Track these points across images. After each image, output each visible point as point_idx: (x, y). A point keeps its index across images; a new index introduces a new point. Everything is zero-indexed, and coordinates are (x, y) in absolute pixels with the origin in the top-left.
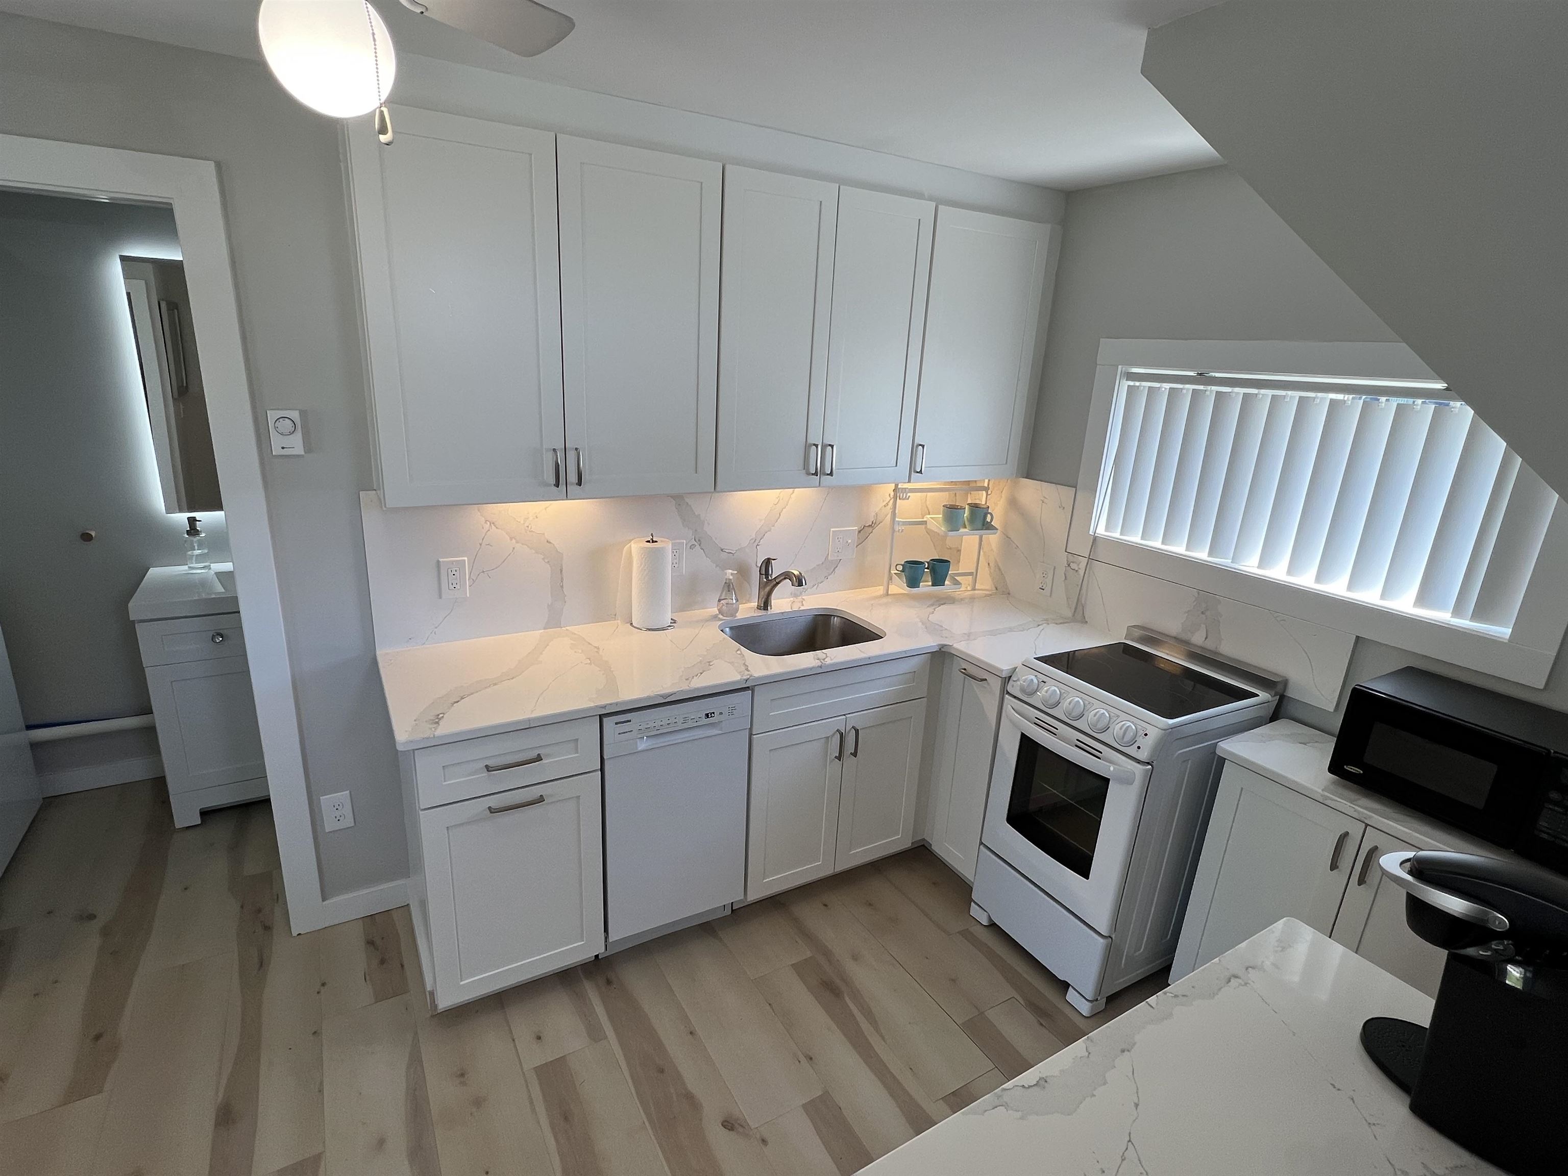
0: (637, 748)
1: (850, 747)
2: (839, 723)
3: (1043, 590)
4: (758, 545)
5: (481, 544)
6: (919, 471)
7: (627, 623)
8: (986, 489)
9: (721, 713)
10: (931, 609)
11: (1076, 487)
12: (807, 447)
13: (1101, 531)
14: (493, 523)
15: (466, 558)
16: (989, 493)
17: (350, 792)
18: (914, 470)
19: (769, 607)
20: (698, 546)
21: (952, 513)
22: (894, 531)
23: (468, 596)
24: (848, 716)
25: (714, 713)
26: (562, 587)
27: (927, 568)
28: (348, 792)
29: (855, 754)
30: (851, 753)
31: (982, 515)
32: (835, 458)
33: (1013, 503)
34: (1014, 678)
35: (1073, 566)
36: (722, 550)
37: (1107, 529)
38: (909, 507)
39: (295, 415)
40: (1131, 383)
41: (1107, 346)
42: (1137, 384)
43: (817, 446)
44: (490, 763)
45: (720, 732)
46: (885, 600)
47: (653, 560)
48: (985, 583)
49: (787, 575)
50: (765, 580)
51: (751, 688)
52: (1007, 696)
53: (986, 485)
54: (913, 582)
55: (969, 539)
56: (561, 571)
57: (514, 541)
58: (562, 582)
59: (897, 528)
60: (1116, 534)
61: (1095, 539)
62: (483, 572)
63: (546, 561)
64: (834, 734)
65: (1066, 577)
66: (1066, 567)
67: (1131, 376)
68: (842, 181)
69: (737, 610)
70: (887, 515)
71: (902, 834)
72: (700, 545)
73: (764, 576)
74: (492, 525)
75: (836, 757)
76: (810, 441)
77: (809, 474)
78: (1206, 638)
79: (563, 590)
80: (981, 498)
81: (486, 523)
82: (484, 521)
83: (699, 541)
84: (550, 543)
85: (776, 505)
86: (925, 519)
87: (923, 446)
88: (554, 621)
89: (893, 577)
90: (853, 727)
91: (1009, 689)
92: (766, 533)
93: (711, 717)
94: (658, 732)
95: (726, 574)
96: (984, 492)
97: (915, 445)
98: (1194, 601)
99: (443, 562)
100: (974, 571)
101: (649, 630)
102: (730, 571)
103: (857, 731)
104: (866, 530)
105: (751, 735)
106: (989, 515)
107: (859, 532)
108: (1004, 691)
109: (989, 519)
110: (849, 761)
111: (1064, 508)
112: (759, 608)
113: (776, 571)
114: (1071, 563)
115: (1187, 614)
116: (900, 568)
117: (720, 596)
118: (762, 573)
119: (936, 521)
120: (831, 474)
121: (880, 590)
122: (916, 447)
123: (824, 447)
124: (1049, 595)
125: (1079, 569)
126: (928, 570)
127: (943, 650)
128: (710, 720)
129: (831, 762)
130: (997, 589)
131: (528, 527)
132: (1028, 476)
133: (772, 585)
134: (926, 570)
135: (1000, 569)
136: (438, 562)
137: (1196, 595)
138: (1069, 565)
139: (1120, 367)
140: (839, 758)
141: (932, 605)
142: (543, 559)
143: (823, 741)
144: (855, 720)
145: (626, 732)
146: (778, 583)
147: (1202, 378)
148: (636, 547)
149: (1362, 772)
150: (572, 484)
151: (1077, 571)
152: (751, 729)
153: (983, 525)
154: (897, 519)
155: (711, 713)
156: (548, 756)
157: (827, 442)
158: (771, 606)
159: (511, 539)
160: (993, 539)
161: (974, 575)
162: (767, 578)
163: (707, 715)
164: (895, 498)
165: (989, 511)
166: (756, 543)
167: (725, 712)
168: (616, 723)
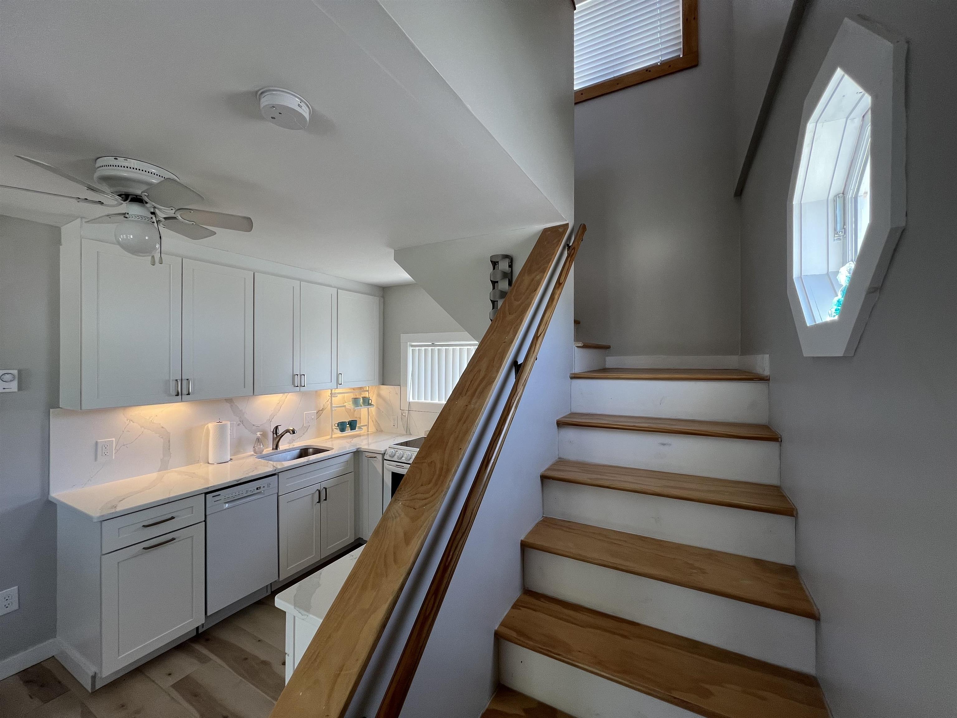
0: (223, 508)
1: (323, 497)
2: (318, 487)
3: (395, 426)
4: (271, 422)
5: (123, 431)
6: (340, 383)
7: (206, 463)
8: (368, 391)
9: (264, 487)
10: (351, 439)
11: (400, 386)
12: (294, 376)
13: (411, 400)
14: (132, 421)
15: (114, 439)
16: (369, 392)
17: (18, 587)
18: (338, 384)
19: (278, 448)
20: (242, 424)
21: (355, 401)
22: (332, 410)
23: (114, 459)
24: (321, 483)
25: (260, 487)
26: (169, 449)
27: (348, 424)
28: (17, 587)
29: (326, 500)
30: (324, 500)
31: (367, 401)
32: (305, 380)
33: (379, 395)
34: (386, 453)
36: (254, 425)
37: (413, 399)
38: (337, 400)
39: (15, 372)
40: (413, 348)
41: (403, 337)
42: (415, 348)
43: (298, 375)
44: (144, 523)
45: (263, 496)
46: (330, 440)
47: (221, 430)
48: (372, 429)
49: (287, 431)
50: (276, 436)
51: (277, 474)
52: (385, 461)
53: (368, 389)
54: (342, 430)
55: (364, 410)
56: (169, 441)
58: (169, 446)
59: (333, 409)
60: (416, 400)
61: (409, 403)
62: (124, 445)
64: (316, 491)
65: (402, 419)
66: (401, 415)
67: (412, 346)
68: (301, 280)
69: (263, 451)
70: (329, 405)
71: (350, 536)
72: (242, 423)
73: (275, 434)
74: (131, 421)
75: (317, 502)
76: (295, 373)
77: (295, 386)
79: (169, 451)
80: (366, 395)
81: (127, 420)
82: (126, 420)
83: (242, 422)
84: (163, 428)
85: (278, 403)
86: (345, 405)
87: (341, 374)
89: (334, 430)
90: (324, 488)
91: (385, 458)
92: (275, 416)
93: (259, 489)
94: (234, 499)
95: (257, 434)
96: (367, 392)
97: (338, 374)
99: (99, 442)
100: (367, 424)
101: (219, 463)
102: (259, 433)
103: (326, 489)
104: (319, 412)
105: (278, 496)
106: (370, 400)
107: (317, 413)
108: (384, 459)
109: (370, 402)
110: (324, 503)
111: (397, 393)
112: (273, 449)
113: (280, 431)
114: (403, 414)
116: (337, 425)
117: (254, 445)
118: (274, 433)
119: (350, 405)
120: (304, 386)
121: (329, 437)
122: (338, 375)
123: (301, 375)
124: (397, 427)
126: (349, 425)
127: (358, 450)
128: (258, 491)
129: (315, 505)
131: (152, 420)
132: (383, 384)
133: (280, 437)
134: (347, 425)
135: (377, 422)
136: (97, 443)
139: (408, 343)
140: (319, 502)
141: (351, 438)
142: (159, 436)
143: (310, 496)
144: (324, 485)
145: (218, 500)
146: (283, 436)
147: (433, 345)
148: (211, 426)
150: (184, 395)
151: (405, 416)
152: (278, 493)
153: (369, 404)
154: (333, 406)
155: (259, 487)
156: (178, 516)
157: (302, 374)
158: (279, 448)
159: (142, 427)
160: (373, 409)
161: (367, 426)
162: (276, 435)
163: (257, 488)
164: (331, 397)
165: (370, 399)
166: (270, 421)
167: (266, 486)
168: (213, 497)
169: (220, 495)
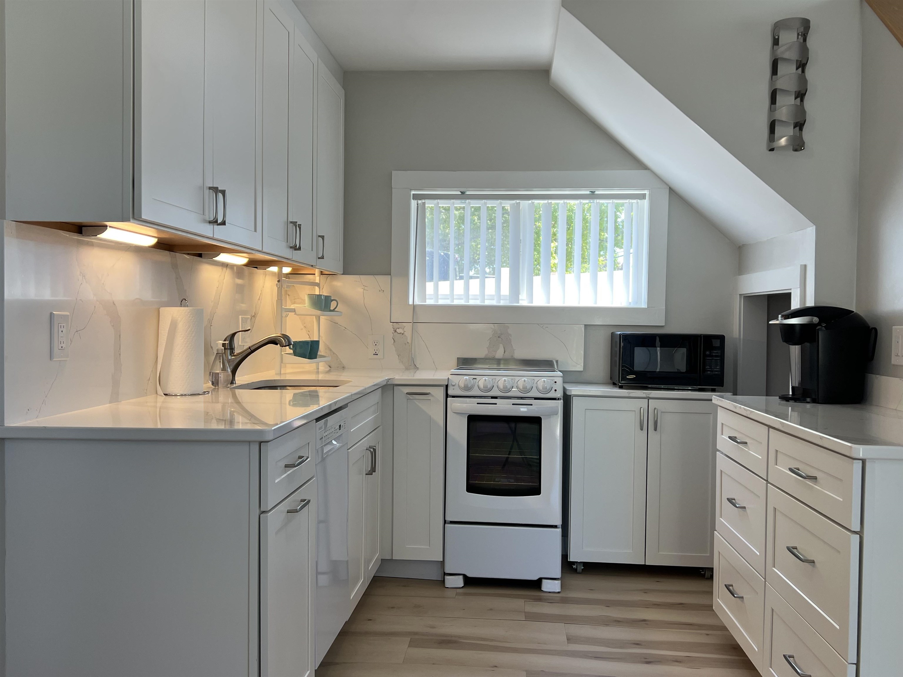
2: (367, 442)
3: (377, 355)
11: (391, 275)
22: (282, 317)
26: (120, 355)
34: (451, 384)
35: (398, 330)
37: (421, 301)
40: (420, 201)
41: (398, 177)
42: (424, 201)
53: (318, 281)
56: (120, 336)
58: (120, 349)
60: (429, 303)
61: (414, 306)
62: (77, 331)
63: (112, 324)
64: (369, 451)
65: (394, 341)
66: (393, 333)
67: (416, 197)
75: (366, 474)
78: (504, 353)
79: (120, 358)
81: (80, 274)
85: (218, 287)
87: (323, 237)
90: (371, 447)
91: (451, 392)
98: (492, 331)
102: (221, 341)
108: (446, 395)
111: (384, 291)
114: (397, 329)
115: (489, 341)
125: (405, 331)
129: (364, 478)
130: (330, 367)
133: (243, 356)
135: (331, 350)
136: (51, 314)
137: (493, 327)
138: (395, 331)
144: (370, 440)
147: (463, 196)
149: (635, 376)
151: (403, 334)
159: (94, 295)
162: (232, 351)
165: (334, 298)
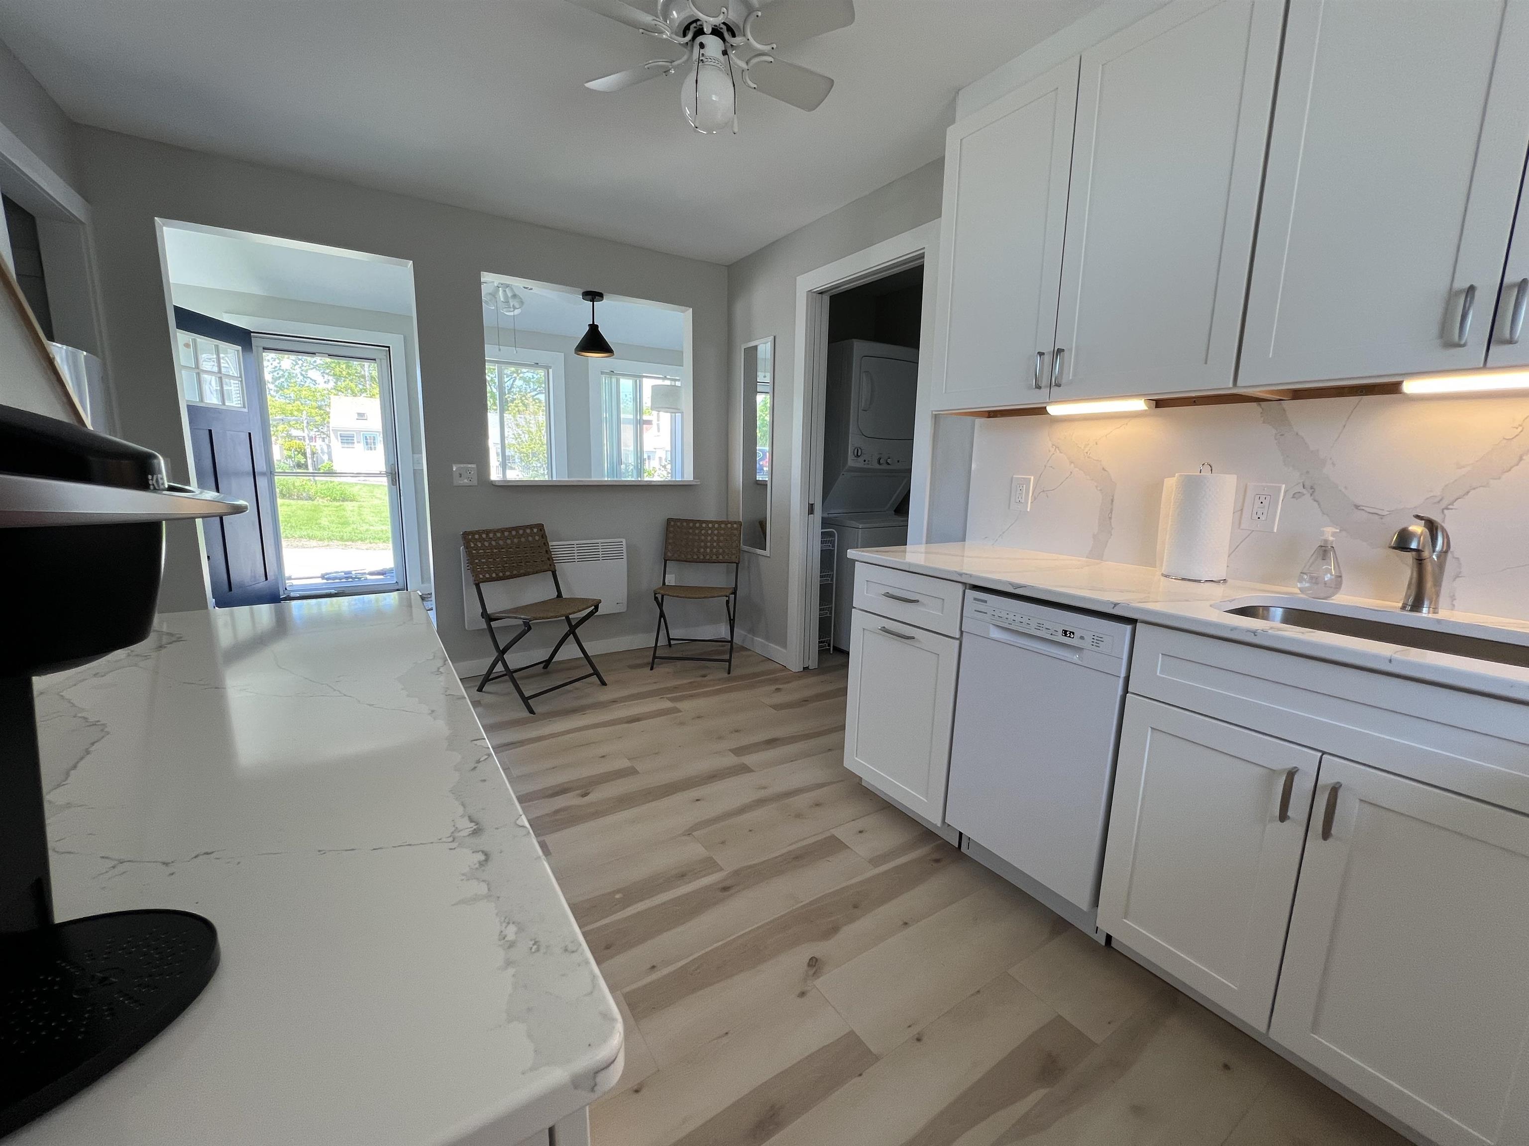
2: (1301, 759)
5: (1045, 466)
9: (1082, 638)
14: (1058, 448)
15: (1033, 477)
20: (1308, 496)
23: (1029, 510)
24: (1324, 755)
25: (1073, 633)
26: (1110, 518)
36: (1357, 507)
43: (1473, 290)
44: (891, 591)
45: (1081, 661)
56: (1112, 501)
57: (1072, 465)
58: (1111, 513)
62: (1043, 491)
63: (1099, 488)
64: (1273, 767)
72: (1312, 495)
81: (1053, 447)
82: (1051, 445)
83: (1311, 488)
84: (1105, 470)
88: (1097, 553)
90: (1330, 782)
93: (1070, 637)
99: (1016, 478)
103: (1335, 793)
105: (1125, 691)
128: (1068, 640)
131: (1087, 453)
142: (1097, 487)
143: (1259, 770)
144: (1337, 770)
145: (983, 613)
152: (1126, 682)
155: (1071, 632)
156: (923, 605)
157: (1511, 279)
159: (1069, 462)
163: (1065, 632)
167: (1089, 639)
168: (975, 599)
169: (986, 602)
